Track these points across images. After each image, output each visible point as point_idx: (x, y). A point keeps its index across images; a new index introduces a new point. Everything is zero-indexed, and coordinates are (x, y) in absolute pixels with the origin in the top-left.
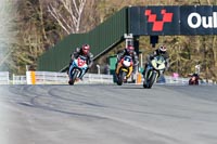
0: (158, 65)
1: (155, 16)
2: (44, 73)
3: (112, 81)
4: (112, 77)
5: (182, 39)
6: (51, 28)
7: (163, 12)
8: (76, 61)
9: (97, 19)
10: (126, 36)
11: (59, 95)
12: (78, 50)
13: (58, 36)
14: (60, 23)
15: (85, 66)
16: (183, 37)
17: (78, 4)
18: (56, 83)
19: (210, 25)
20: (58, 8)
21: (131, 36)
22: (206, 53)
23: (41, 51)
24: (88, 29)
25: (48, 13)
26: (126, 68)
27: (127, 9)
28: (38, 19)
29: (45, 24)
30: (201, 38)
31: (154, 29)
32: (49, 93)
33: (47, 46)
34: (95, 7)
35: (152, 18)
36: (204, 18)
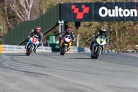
0: (101, 42)
1: (78, 9)
2: (7, 46)
3: (51, 51)
4: (50, 48)
5: (95, 24)
6: (12, 17)
7: (83, 6)
8: (31, 39)
9: (41, 11)
10: (59, 22)
11: (17, 59)
12: (33, 31)
13: (16, 22)
14: (18, 14)
15: (38, 42)
16: (96, 23)
17: (29, 2)
18: (15, 52)
19: (113, 15)
20: (16, 4)
21: (63, 22)
22: (111, 33)
23: (6, 32)
24: (35, 18)
25: (10, 7)
26: (67, 43)
27: (60, 5)
28: (4, 11)
29: (8, 14)
30: (108, 23)
31: (77, 18)
32: (11, 58)
33: (9, 29)
34: (40, 3)
35: (76, 11)
36: (110, 10)
